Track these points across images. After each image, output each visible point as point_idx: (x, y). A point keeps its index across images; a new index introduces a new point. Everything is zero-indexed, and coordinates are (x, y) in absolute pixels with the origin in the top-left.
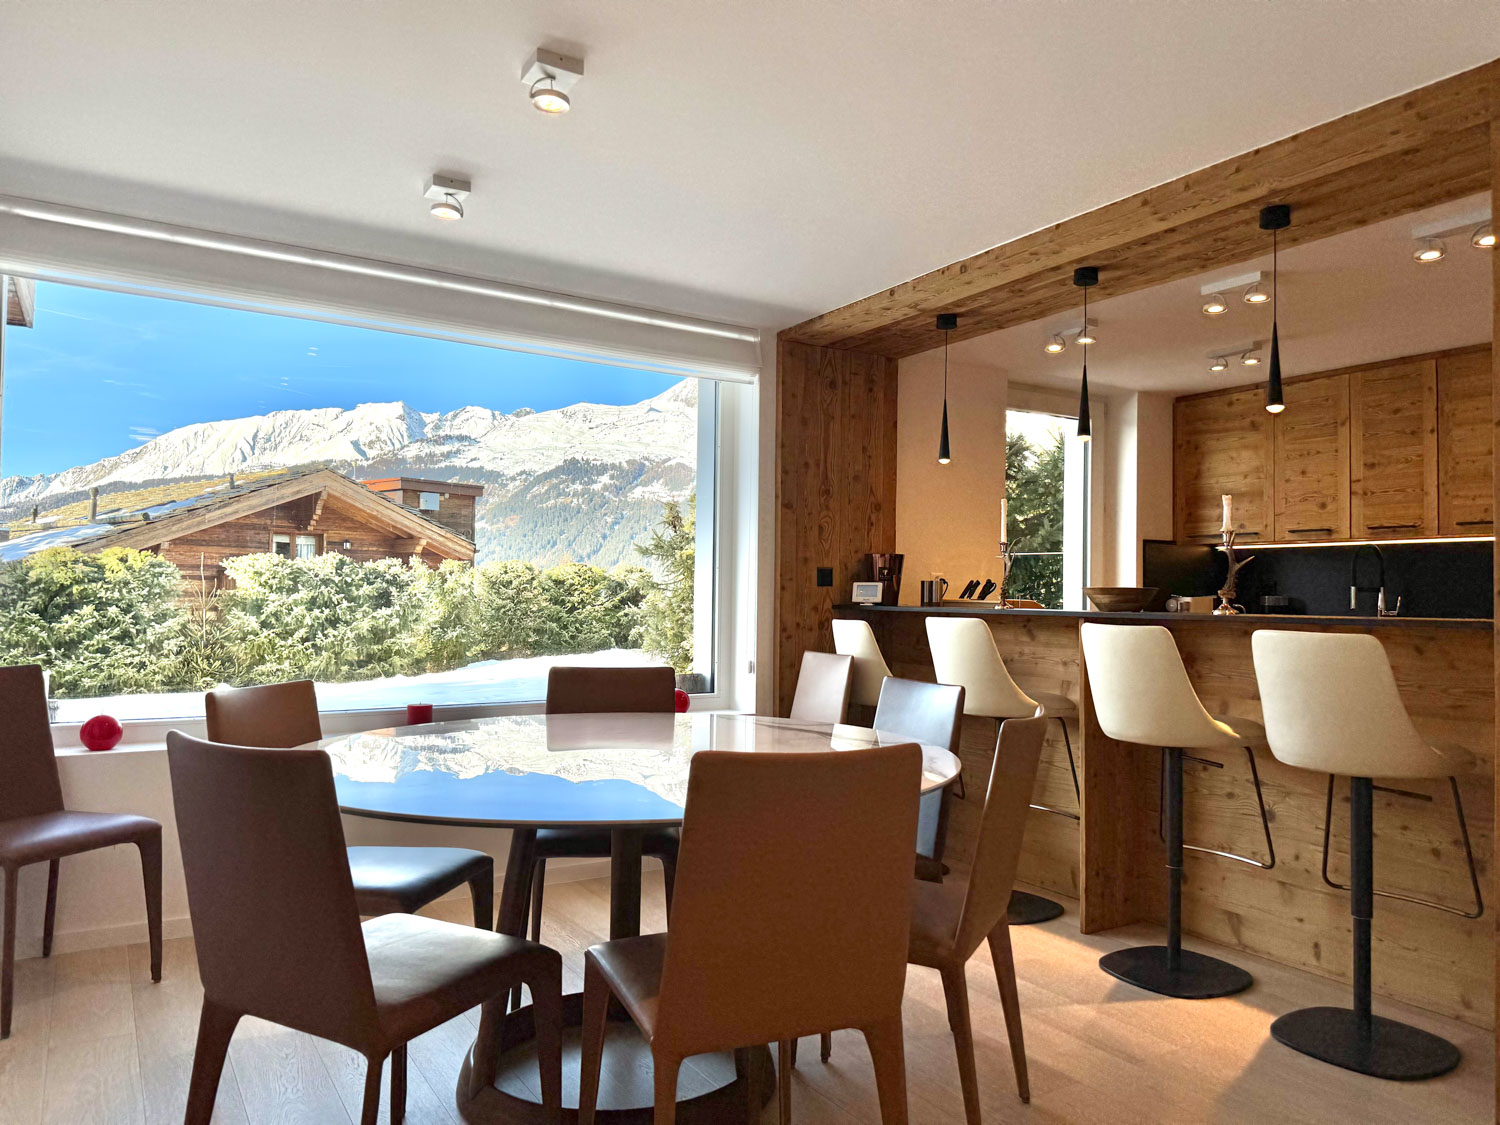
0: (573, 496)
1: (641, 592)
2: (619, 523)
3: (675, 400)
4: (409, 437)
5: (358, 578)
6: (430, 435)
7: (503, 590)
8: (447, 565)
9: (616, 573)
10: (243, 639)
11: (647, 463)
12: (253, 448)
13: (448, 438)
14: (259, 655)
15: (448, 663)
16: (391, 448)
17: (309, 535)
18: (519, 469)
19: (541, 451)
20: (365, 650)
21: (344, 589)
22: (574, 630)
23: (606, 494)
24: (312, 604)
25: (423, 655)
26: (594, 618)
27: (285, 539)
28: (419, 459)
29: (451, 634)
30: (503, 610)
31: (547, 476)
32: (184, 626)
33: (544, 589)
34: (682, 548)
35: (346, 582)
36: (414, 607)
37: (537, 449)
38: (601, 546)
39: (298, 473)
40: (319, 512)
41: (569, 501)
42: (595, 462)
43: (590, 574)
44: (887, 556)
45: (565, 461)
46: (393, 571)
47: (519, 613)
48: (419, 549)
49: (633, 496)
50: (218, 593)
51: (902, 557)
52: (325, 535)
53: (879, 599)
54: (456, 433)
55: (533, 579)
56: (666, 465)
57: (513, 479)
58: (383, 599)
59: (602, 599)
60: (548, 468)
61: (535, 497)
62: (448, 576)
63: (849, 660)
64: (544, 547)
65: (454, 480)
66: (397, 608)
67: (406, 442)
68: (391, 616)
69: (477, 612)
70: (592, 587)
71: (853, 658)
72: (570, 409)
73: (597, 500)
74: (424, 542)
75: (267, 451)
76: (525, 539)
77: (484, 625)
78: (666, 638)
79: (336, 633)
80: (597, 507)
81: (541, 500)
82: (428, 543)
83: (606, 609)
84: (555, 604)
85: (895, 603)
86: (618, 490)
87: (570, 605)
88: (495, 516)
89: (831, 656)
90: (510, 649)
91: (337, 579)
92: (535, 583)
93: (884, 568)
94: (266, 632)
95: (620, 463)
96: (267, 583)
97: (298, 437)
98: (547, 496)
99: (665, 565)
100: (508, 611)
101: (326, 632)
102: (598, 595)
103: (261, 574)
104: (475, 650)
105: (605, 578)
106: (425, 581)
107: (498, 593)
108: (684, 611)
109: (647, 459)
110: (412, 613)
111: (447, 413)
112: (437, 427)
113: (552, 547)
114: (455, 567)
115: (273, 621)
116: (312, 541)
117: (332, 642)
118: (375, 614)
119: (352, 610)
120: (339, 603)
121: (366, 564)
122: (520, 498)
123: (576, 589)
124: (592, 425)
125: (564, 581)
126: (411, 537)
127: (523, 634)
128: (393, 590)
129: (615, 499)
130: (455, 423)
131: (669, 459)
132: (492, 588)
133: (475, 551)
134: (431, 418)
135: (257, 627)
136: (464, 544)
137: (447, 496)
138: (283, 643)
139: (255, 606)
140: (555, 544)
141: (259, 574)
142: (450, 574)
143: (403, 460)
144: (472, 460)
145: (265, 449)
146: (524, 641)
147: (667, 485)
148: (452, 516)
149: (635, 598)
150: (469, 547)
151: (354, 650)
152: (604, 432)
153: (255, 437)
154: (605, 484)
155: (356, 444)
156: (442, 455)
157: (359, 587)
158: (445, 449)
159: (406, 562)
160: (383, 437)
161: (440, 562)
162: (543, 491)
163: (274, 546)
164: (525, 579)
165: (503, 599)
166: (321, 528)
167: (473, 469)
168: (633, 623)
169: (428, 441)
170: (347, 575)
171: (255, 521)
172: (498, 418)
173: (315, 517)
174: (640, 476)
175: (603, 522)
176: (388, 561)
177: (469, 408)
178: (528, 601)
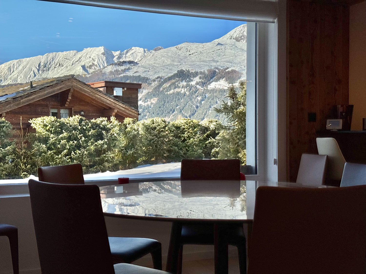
0: (182, 87)
1: (217, 132)
2: (204, 100)
3: (230, 39)
4: (107, 63)
5: (88, 127)
6: (116, 62)
7: (152, 131)
8: (127, 120)
9: (204, 123)
10: (40, 155)
11: (217, 71)
12: (38, 70)
13: (124, 62)
14: (47, 162)
15: (129, 165)
16: (99, 68)
17: (66, 108)
18: (156, 76)
19: (167, 67)
20: (92, 160)
21: (83, 131)
22: (185, 150)
23: (198, 86)
24: (69, 139)
25: (118, 162)
26: (195, 144)
27: (55, 111)
28: (111, 72)
29: (130, 152)
30: (152, 141)
31: (170, 78)
32: (14, 149)
33: (171, 131)
34: (237, 109)
35: (83, 129)
36: (113, 140)
37: (165, 66)
38: (196, 111)
39: (60, 81)
40: (70, 98)
41: (180, 90)
42: (192, 71)
43: (192, 123)
44: (345, 106)
45: (178, 71)
46: (103, 123)
47: (160, 142)
48: (114, 114)
49: (210, 87)
50: (28, 135)
51: (352, 106)
52: (73, 108)
53: (340, 127)
54: (127, 60)
55: (166, 126)
56: (227, 71)
57: (154, 81)
58: (100, 137)
59: (198, 135)
60: (170, 75)
61: (164, 89)
62: (128, 125)
63: (325, 158)
64: (169, 113)
65: (128, 82)
66: (106, 140)
67: (106, 65)
68: (103, 144)
69: (141, 142)
70: (193, 130)
71: (327, 156)
72: (180, 46)
73: (193, 89)
74: (116, 111)
75: (45, 72)
76: (160, 109)
77: (144, 148)
78: (230, 152)
79: (80, 152)
80: (193, 93)
81: (167, 90)
82: (117, 111)
83: (200, 140)
84: (176, 138)
85: (349, 129)
86: (203, 84)
87: (183, 138)
88: (146, 99)
89: (317, 155)
90: (156, 159)
91: (79, 127)
92: (167, 128)
93: (343, 112)
94: (49, 152)
95: (204, 71)
96: (49, 130)
97: (58, 65)
98: (169, 88)
99: (229, 118)
100: (155, 141)
101: (75, 152)
102: (196, 133)
103: (47, 126)
104: (140, 160)
105: (199, 125)
106: (117, 128)
107: (150, 133)
108: (238, 139)
109: (217, 68)
110: (113, 143)
111: (124, 51)
112: (119, 58)
113: (173, 112)
114: (131, 121)
115: (53, 147)
116: (67, 111)
117: (78, 156)
118: (96, 143)
119: (86, 142)
120: (81, 139)
121: (92, 121)
122: (157, 89)
123: (186, 131)
124: (191, 53)
125: (180, 127)
126: (110, 108)
127: (162, 152)
128: (104, 132)
129: (202, 88)
130: (127, 55)
131: (228, 68)
132: (147, 131)
133: (139, 114)
134: (116, 54)
135: (46, 149)
136: (133, 111)
137: (125, 89)
138: (57, 156)
139: (44, 140)
140: (174, 111)
141: (45, 126)
142: (129, 124)
143: (105, 74)
144: (135, 72)
145: (44, 71)
146: (163, 155)
147: (227, 81)
148: (128, 98)
149: (214, 134)
150: (136, 112)
151: (88, 159)
152: (196, 56)
153: (39, 65)
154: (197, 82)
155: (84, 67)
156: (122, 70)
157: (89, 131)
158: (123, 68)
159: (109, 119)
160: (96, 63)
161: (124, 119)
162: (168, 86)
163: (51, 114)
164: (162, 126)
165: (152, 136)
166: (71, 105)
167: (135, 77)
168: (213, 146)
169: (115, 64)
170: (84, 126)
171: (42, 103)
172: (147, 52)
173: (68, 100)
174: (213, 77)
175: (196, 100)
176: (101, 119)
177: (133, 48)
178: (164, 137)
